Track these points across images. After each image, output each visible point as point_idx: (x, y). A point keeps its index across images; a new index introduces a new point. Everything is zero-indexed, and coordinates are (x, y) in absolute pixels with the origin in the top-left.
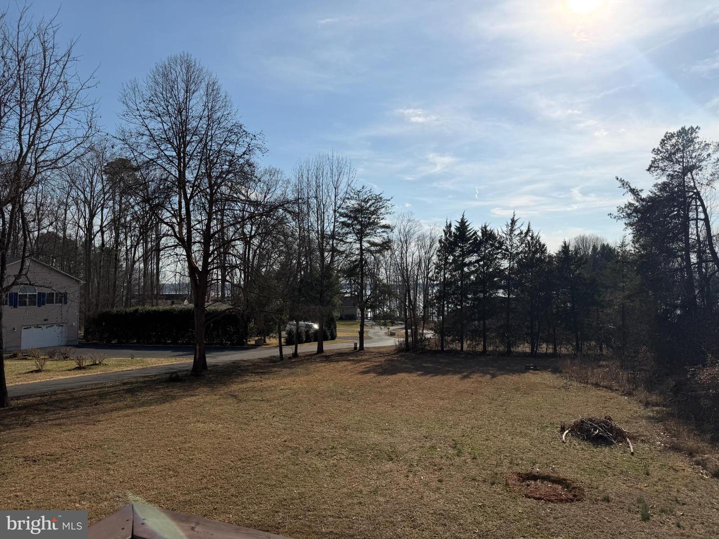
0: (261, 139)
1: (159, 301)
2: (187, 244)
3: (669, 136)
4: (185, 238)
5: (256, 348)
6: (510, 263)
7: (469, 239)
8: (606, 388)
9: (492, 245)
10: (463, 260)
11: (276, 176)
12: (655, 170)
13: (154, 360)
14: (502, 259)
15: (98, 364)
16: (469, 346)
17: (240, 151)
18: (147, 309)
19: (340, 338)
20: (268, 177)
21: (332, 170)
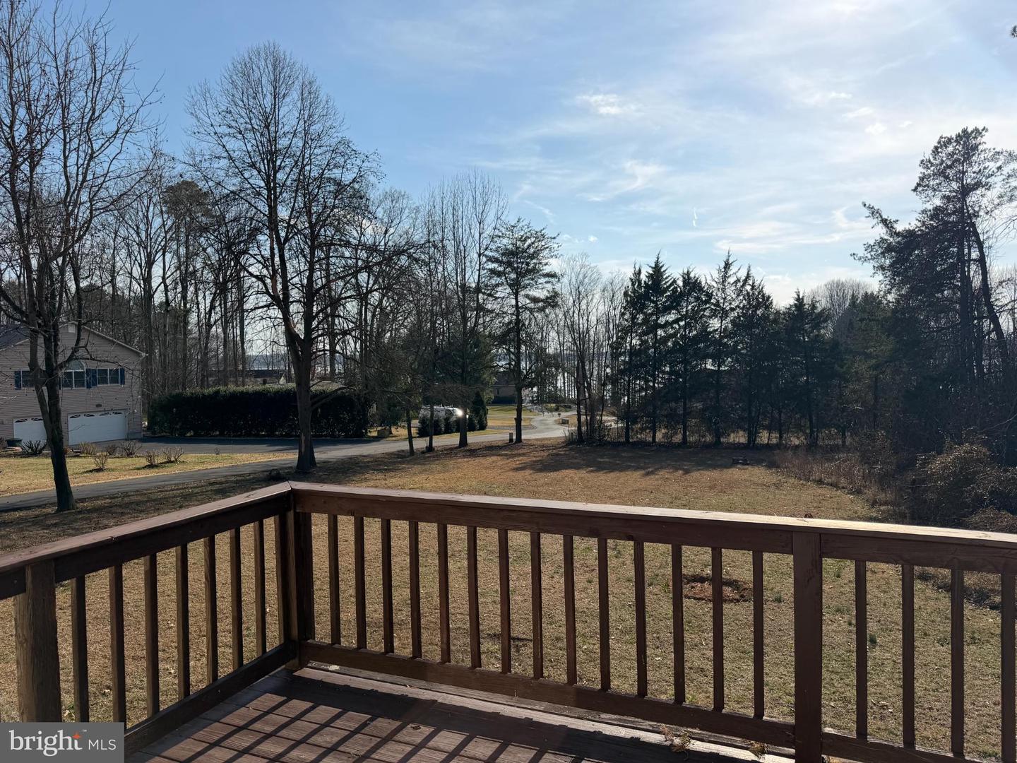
0: (376, 161)
1: (247, 380)
2: (282, 303)
3: (944, 142)
4: (281, 296)
5: (378, 441)
6: (721, 322)
7: (666, 290)
8: (831, 485)
9: (697, 299)
10: (658, 318)
11: (400, 202)
12: (923, 190)
13: (245, 456)
14: (710, 317)
15: (173, 462)
16: (665, 436)
17: (347, 177)
18: (231, 390)
19: (493, 428)
20: (390, 204)
21: (475, 199)
